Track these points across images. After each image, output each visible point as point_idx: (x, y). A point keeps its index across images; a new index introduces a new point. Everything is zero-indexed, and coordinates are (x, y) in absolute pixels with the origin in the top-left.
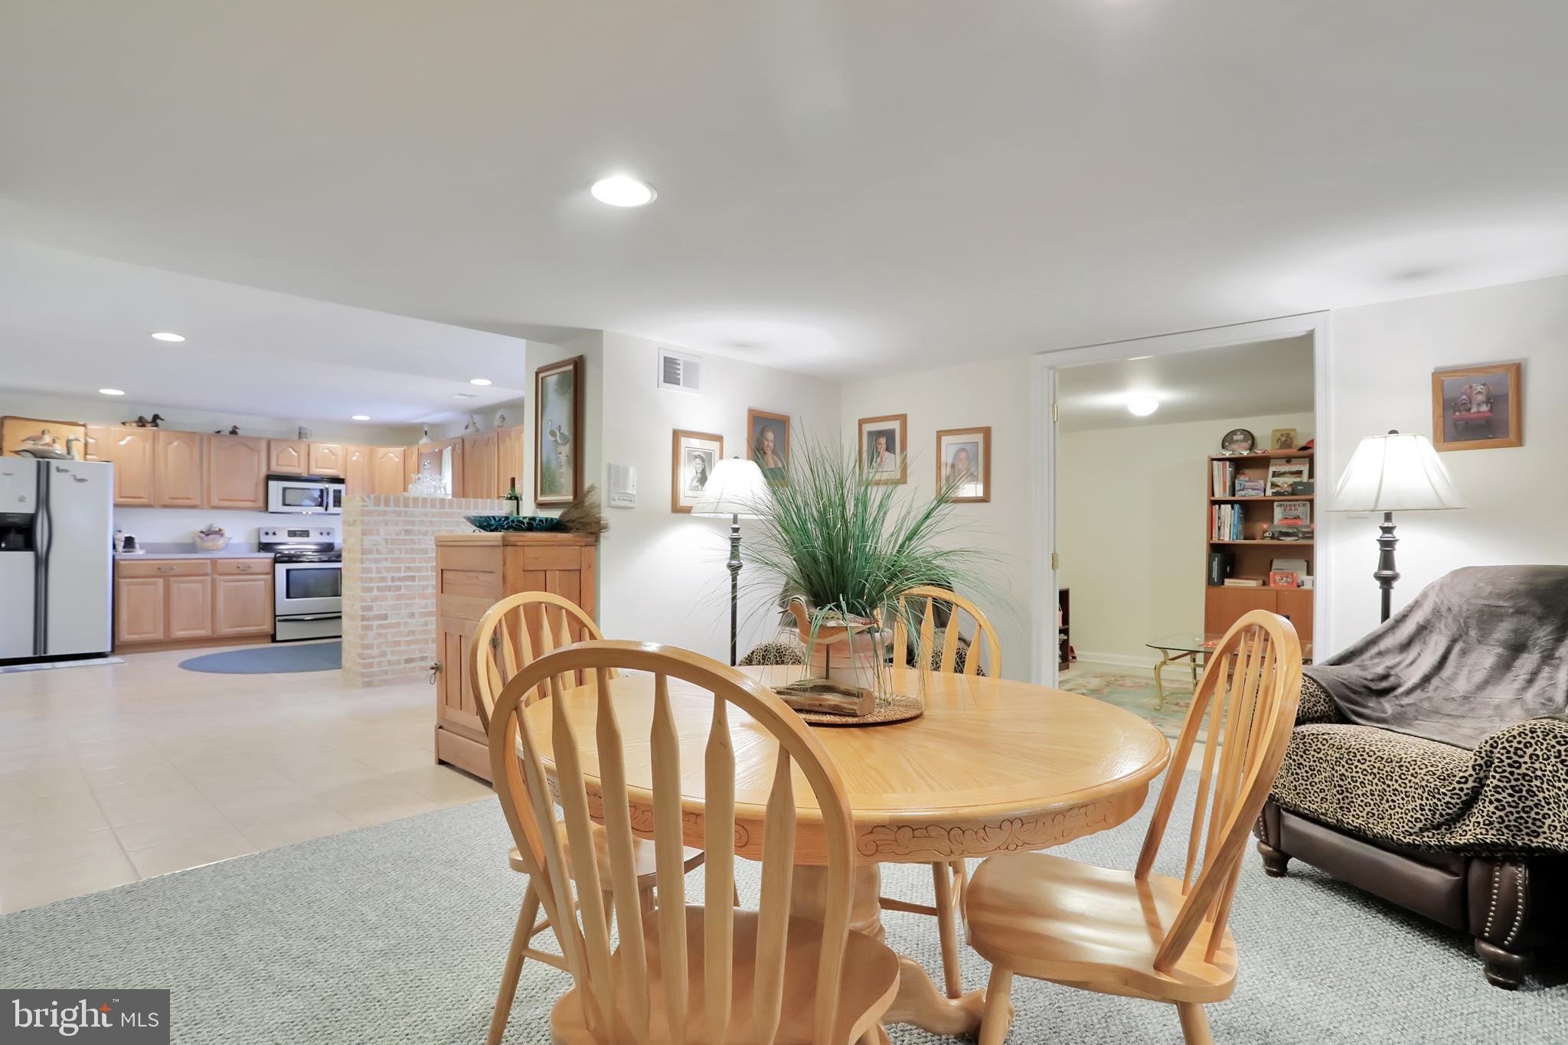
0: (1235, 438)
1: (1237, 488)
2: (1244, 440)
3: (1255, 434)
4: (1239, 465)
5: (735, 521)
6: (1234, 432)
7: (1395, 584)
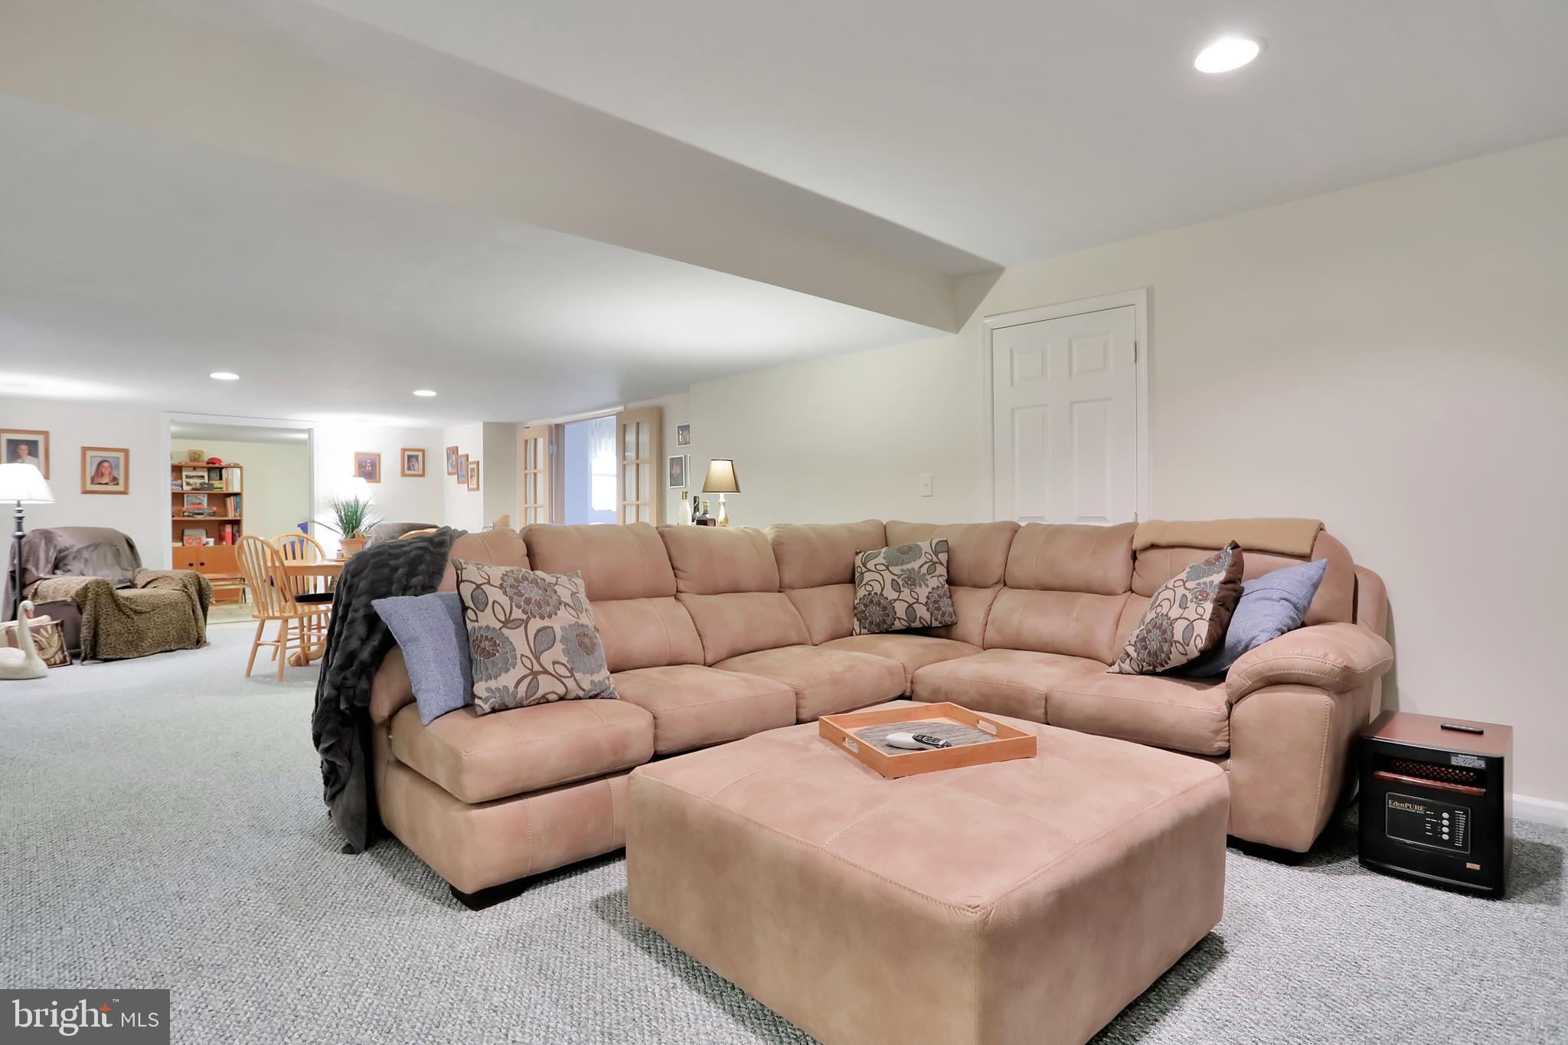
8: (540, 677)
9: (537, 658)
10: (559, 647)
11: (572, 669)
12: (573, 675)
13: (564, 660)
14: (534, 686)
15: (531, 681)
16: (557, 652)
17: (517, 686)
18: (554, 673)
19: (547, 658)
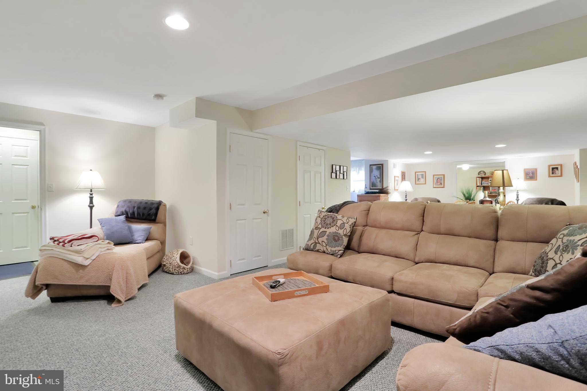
0: (481, 172)
1: (482, 183)
2: (483, 173)
3: (486, 172)
4: (482, 178)
5: (406, 192)
6: (481, 171)
7: (519, 201)
8: (317, 244)
9: (318, 239)
10: (326, 237)
11: (327, 244)
12: (326, 247)
13: (326, 241)
14: (315, 246)
15: (315, 244)
16: (324, 239)
17: (311, 245)
18: (321, 244)
19: (320, 240)
